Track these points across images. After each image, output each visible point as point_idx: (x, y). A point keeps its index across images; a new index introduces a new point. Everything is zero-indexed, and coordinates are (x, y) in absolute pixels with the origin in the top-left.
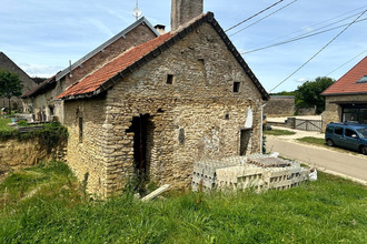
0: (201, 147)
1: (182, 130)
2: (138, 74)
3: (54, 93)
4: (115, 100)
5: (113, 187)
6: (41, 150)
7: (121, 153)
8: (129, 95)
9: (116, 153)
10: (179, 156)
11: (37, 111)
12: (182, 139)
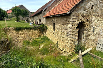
0: (99, 34)
1: (94, 28)
2: (82, 5)
3: (41, 15)
4: (74, 16)
5: (71, 48)
6: (40, 33)
7: (74, 36)
8: (78, 14)
9: (73, 36)
10: (92, 37)
11: (34, 21)
12: (94, 31)
